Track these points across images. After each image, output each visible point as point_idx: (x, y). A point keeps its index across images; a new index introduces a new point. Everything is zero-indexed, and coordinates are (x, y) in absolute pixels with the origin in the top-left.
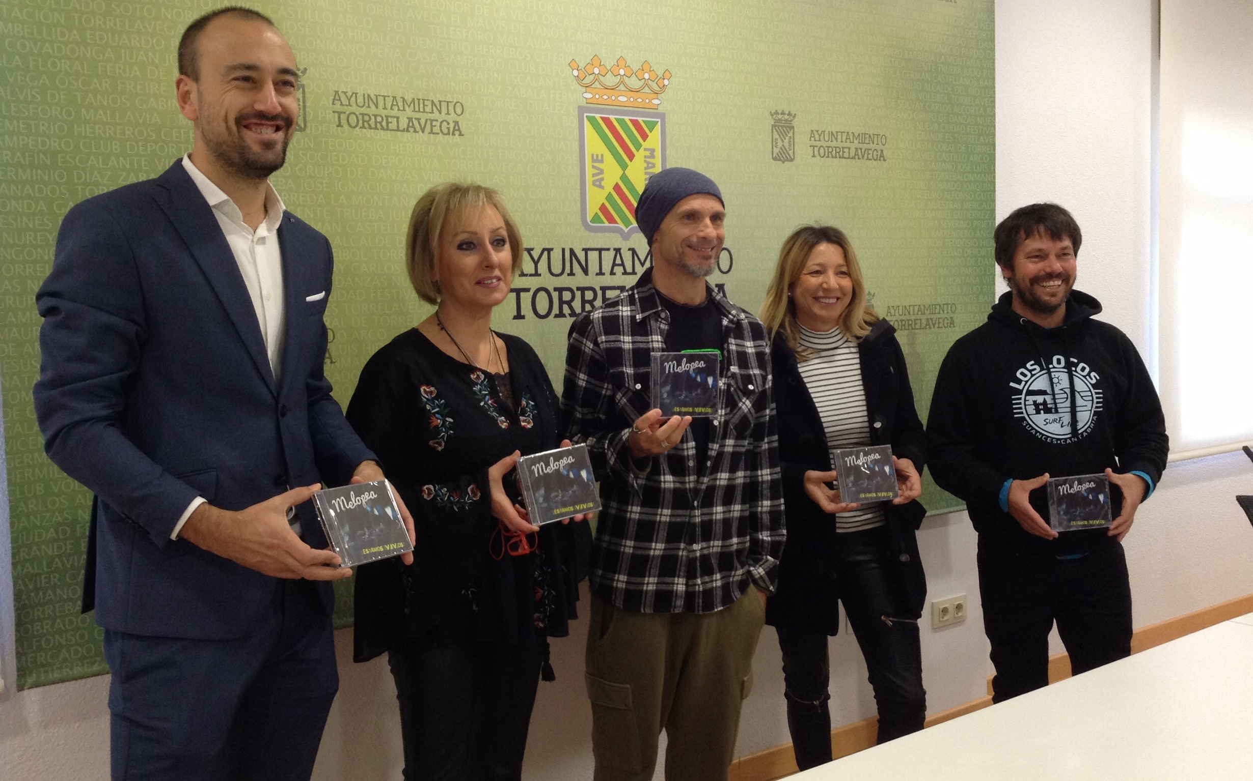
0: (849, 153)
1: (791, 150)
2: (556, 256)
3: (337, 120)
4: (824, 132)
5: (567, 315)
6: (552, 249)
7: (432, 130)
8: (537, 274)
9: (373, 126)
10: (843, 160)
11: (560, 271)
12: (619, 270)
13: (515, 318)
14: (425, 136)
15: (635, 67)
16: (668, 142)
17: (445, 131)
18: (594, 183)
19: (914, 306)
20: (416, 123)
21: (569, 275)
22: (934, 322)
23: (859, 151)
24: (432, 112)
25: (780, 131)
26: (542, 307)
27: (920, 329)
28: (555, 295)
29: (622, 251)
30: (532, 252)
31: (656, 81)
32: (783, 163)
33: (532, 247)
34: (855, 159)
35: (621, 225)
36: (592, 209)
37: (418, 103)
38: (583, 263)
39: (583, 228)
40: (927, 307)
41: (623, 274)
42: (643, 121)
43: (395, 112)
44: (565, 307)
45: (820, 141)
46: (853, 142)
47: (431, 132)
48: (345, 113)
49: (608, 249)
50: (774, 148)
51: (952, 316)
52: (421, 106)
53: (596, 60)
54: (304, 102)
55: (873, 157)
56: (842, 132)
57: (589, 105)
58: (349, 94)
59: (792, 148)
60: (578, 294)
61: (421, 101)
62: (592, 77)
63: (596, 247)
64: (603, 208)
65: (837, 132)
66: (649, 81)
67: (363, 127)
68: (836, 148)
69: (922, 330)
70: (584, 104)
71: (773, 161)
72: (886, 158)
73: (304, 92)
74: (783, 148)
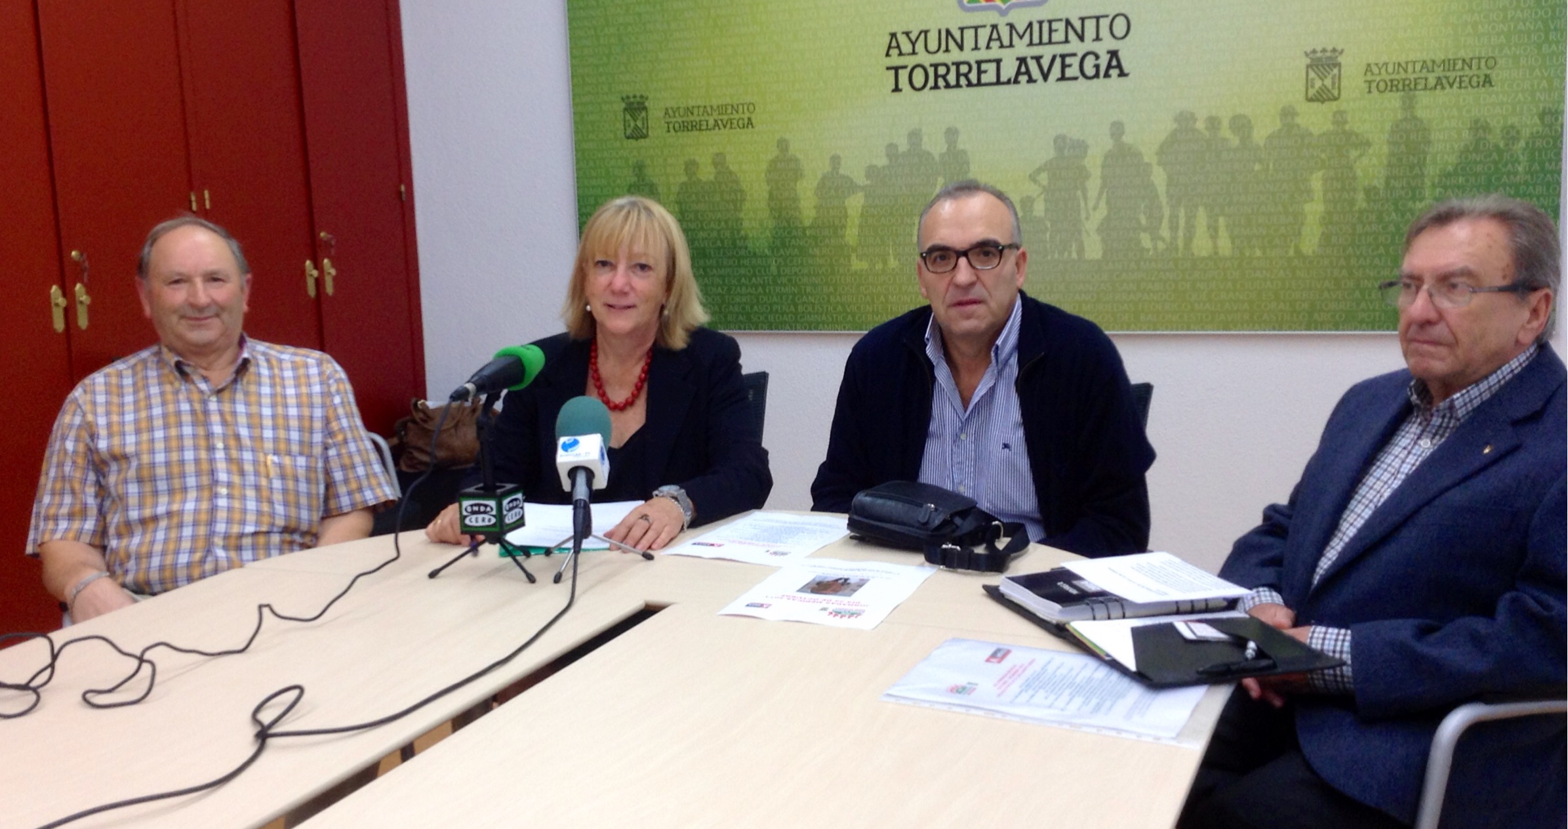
2: (933, 37)
5: (942, 87)
6: (929, 30)
8: (914, 53)
11: (936, 48)
12: (995, 45)
13: (894, 91)
19: (1414, 63)
21: (944, 52)
22: (1451, 81)
26: (919, 82)
27: (1425, 88)
28: (931, 71)
29: (999, 27)
30: (911, 35)
33: (910, 30)
38: (959, 40)
40: (1438, 62)
41: (1000, 47)
44: (940, 80)
49: (984, 26)
51: (1488, 72)
60: (953, 69)
63: (972, 25)
69: (1428, 92)
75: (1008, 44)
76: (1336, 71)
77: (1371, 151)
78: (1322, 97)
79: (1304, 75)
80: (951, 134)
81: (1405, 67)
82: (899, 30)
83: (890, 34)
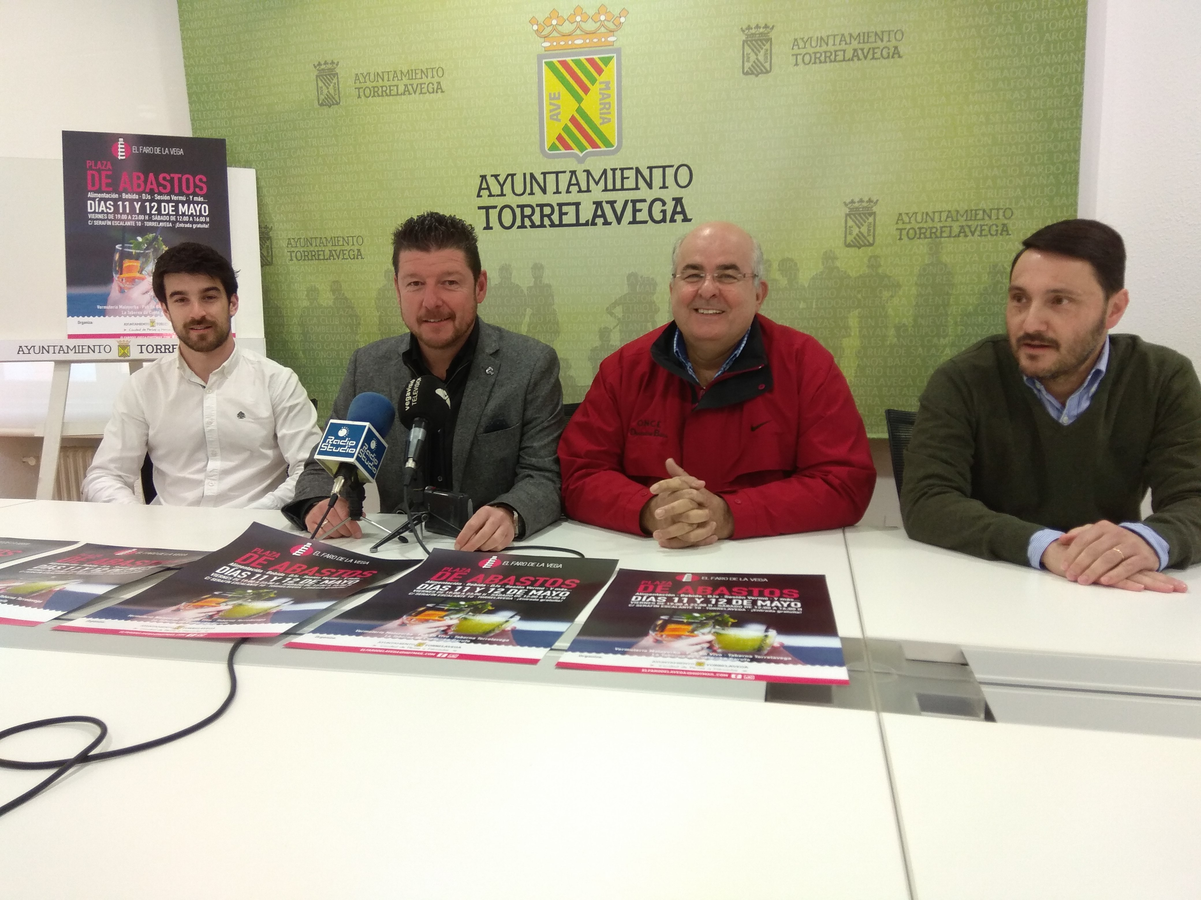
0: (844, 56)
1: (767, 62)
2: (519, 180)
3: (358, 93)
4: (811, 38)
5: (528, 227)
6: (515, 174)
7: (421, 91)
8: (502, 195)
9: (380, 94)
10: (836, 64)
11: (522, 191)
12: (574, 189)
13: (485, 229)
14: (416, 97)
15: (591, 12)
16: (623, 73)
17: (431, 90)
18: (551, 117)
19: (941, 212)
20: (410, 87)
21: (529, 194)
22: (973, 230)
23: (860, 52)
24: (422, 78)
25: (753, 45)
26: (507, 221)
27: (950, 237)
28: (518, 211)
29: (577, 173)
30: (498, 177)
31: (612, 20)
32: (757, 76)
33: (498, 173)
34: (852, 60)
35: (576, 151)
36: (550, 138)
37: (411, 73)
38: (542, 184)
39: (541, 156)
40: (961, 212)
41: (578, 192)
42: (599, 58)
43: (396, 82)
44: (527, 220)
45: (805, 47)
46: (850, 43)
47: (421, 93)
48: (362, 88)
49: (564, 172)
50: (746, 64)
51: (1006, 222)
52: (414, 74)
53: (554, 13)
54: (338, 85)
55: (881, 54)
56: (834, 36)
57: (546, 52)
58: (365, 75)
59: (769, 60)
60: (538, 210)
61: (414, 71)
62: (550, 28)
63: (553, 170)
64: (560, 138)
65: (828, 37)
66: (606, 22)
67: (374, 96)
68: (825, 52)
69: (952, 239)
70: (543, 52)
71: (744, 76)
72: (901, 53)
73: (338, 78)
74: (756, 61)
75: (586, 189)
76: (871, 219)
77: (901, 293)
78: (860, 242)
79: (844, 225)
80: (537, 269)
81: (932, 217)
82: (488, 173)
83: (481, 176)
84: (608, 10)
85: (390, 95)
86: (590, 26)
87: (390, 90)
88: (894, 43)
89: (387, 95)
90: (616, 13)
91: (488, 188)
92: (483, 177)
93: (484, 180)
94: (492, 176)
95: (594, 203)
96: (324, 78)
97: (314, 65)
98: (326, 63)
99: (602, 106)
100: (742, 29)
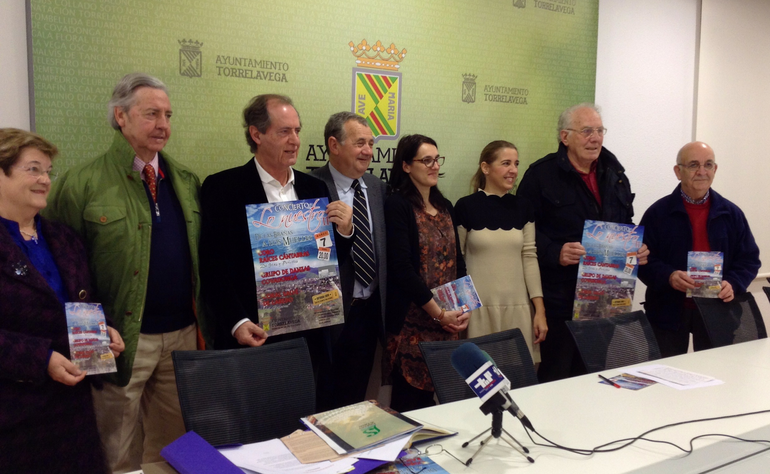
0: (506, 99)
1: (473, 96)
3: (218, 71)
4: (493, 86)
7: (270, 78)
9: (238, 75)
10: (502, 103)
14: (266, 82)
15: (386, 47)
16: (402, 89)
17: (278, 79)
18: (359, 111)
20: (262, 74)
23: (512, 98)
24: (271, 68)
25: (467, 85)
31: (398, 54)
32: (468, 103)
34: (509, 102)
35: (373, 135)
37: (263, 63)
42: (390, 77)
43: (250, 68)
45: (490, 91)
46: (508, 93)
48: (222, 68)
50: (464, 95)
52: (265, 65)
53: (364, 42)
54: (201, 61)
55: (520, 101)
56: (503, 88)
57: (358, 67)
58: (225, 57)
61: (265, 62)
62: (361, 52)
65: (500, 87)
66: (394, 55)
67: (232, 76)
68: (499, 96)
70: (356, 66)
71: (463, 102)
72: (527, 103)
73: (201, 56)
74: (469, 95)
75: (377, 160)
82: (315, 144)
83: (310, 145)
84: (396, 48)
85: (246, 77)
86: (385, 55)
87: (246, 73)
88: (524, 96)
89: (243, 77)
90: (400, 50)
91: (314, 154)
92: (312, 146)
93: (312, 149)
94: (318, 146)
95: (382, 169)
96: (187, 53)
97: (179, 41)
98: (190, 41)
99: (390, 108)
100: (462, 74)
